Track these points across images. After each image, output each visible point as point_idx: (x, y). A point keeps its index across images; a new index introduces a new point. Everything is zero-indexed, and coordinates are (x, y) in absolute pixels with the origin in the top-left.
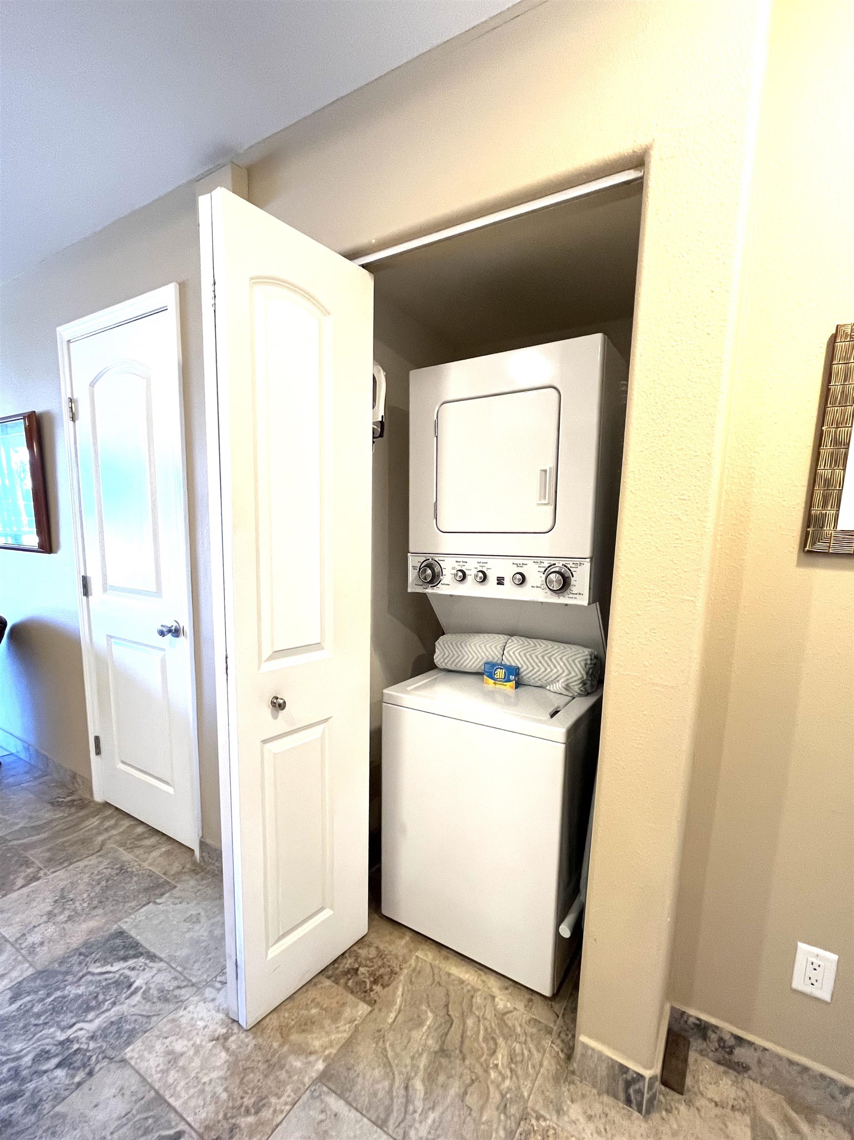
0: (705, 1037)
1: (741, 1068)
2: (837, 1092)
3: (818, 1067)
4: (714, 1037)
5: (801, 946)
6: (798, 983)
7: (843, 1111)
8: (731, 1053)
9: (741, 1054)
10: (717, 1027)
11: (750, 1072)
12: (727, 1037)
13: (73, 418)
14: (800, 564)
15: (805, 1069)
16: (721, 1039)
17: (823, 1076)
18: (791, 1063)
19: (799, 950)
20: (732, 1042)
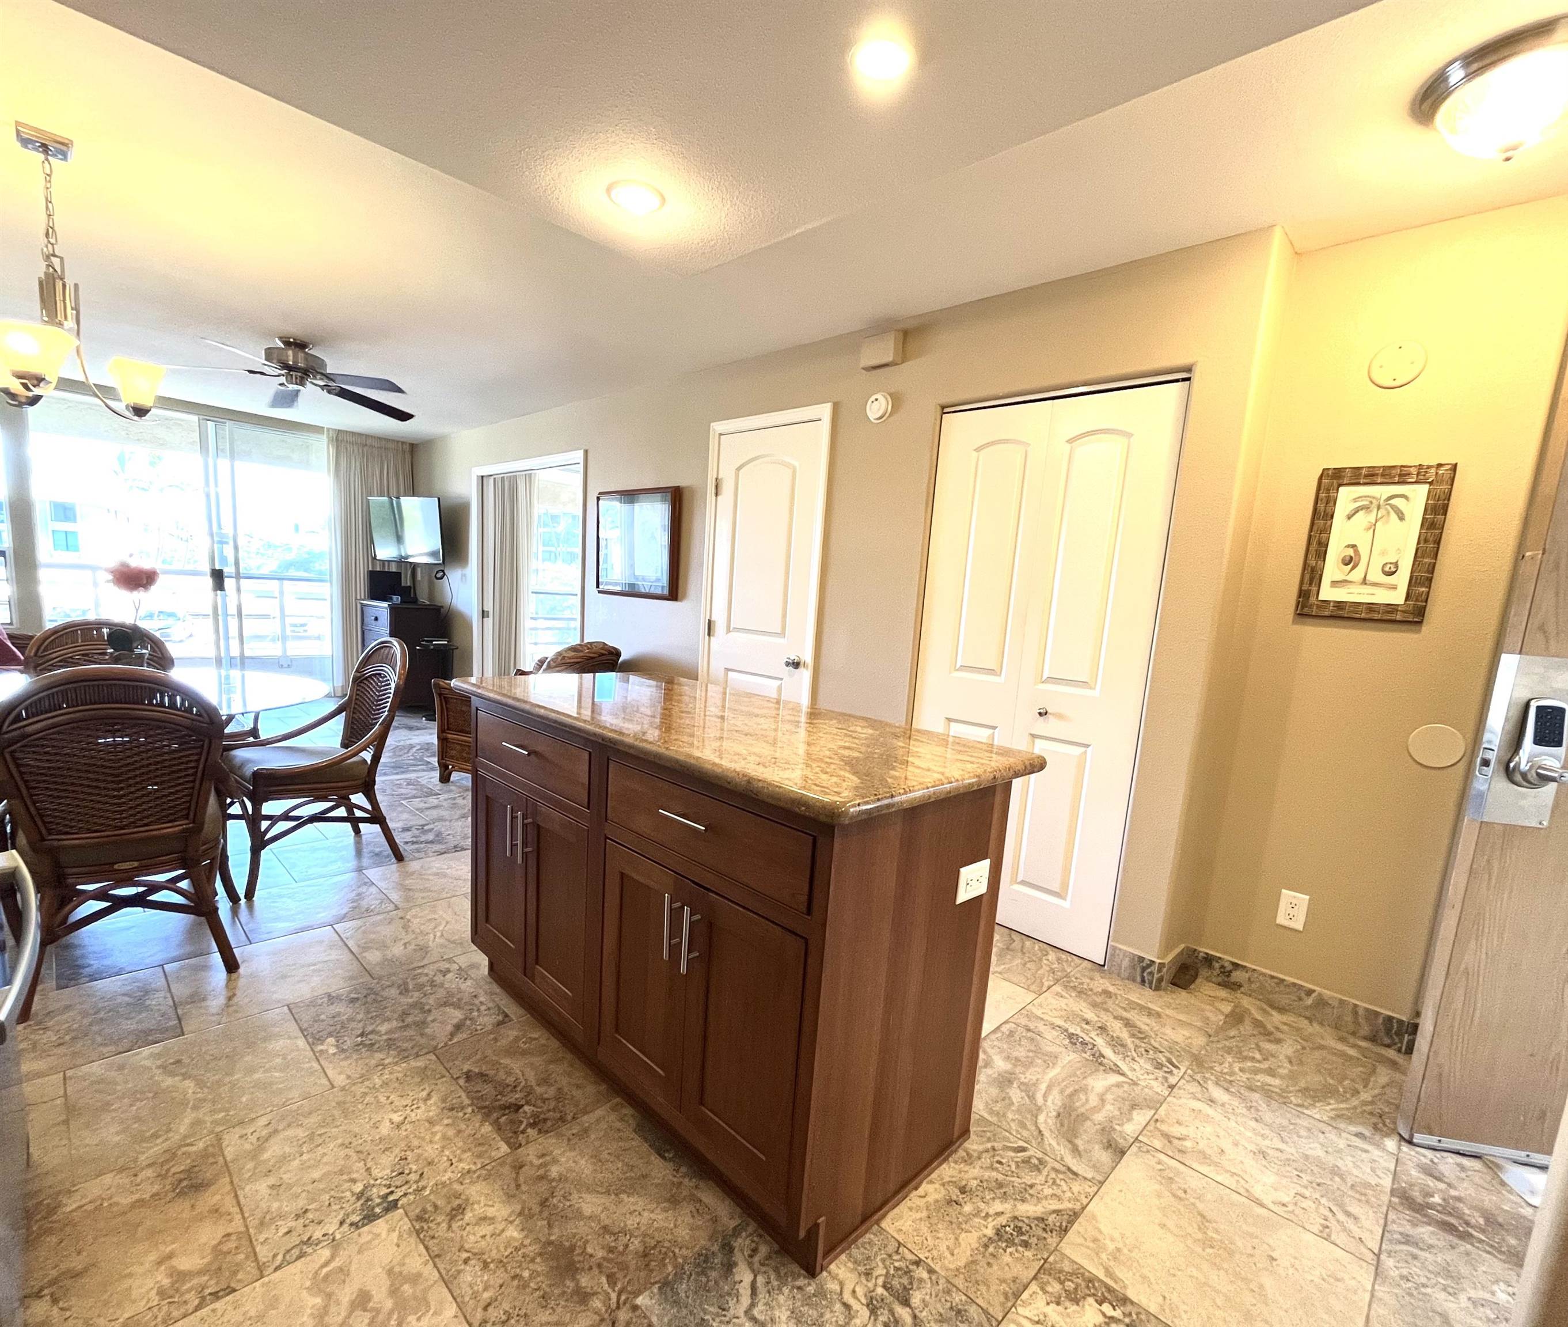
0: (1210, 966)
1: (1233, 987)
2: (1303, 995)
3: (1290, 979)
4: (1217, 965)
5: (1283, 891)
6: (1281, 919)
7: (1307, 1008)
8: (1229, 976)
9: (1237, 976)
10: (1220, 958)
11: (1242, 989)
12: (1226, 964)
13: (717, 495)
14: (1294, 622)
15: (1283, 980)
16: (1222, 967)
17: (1294, 985)
18: (1272, 977)
19: (1282, 897)
20: (1229, 967)
